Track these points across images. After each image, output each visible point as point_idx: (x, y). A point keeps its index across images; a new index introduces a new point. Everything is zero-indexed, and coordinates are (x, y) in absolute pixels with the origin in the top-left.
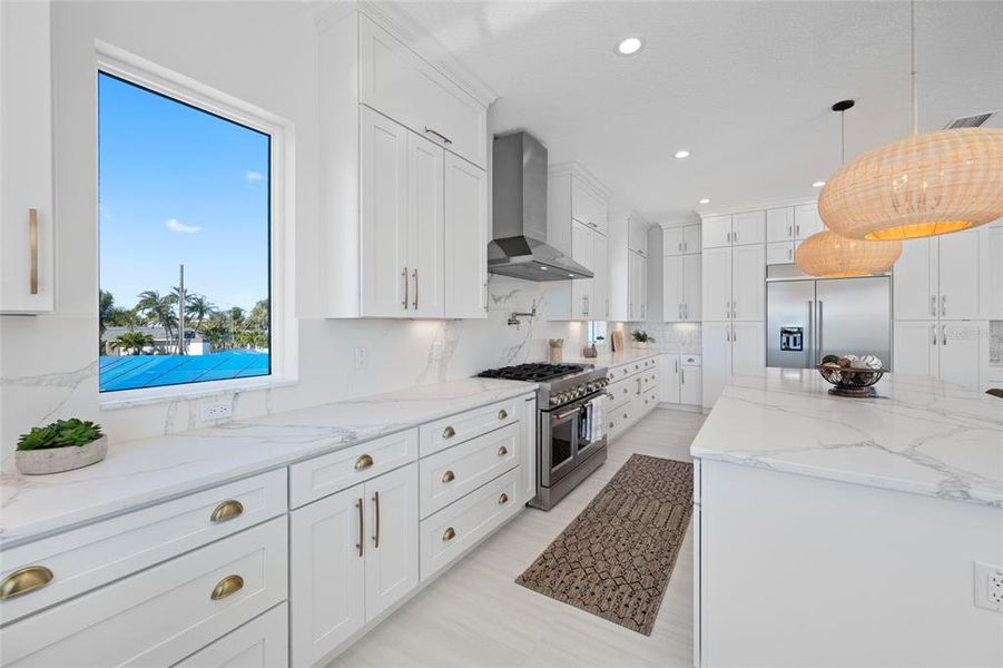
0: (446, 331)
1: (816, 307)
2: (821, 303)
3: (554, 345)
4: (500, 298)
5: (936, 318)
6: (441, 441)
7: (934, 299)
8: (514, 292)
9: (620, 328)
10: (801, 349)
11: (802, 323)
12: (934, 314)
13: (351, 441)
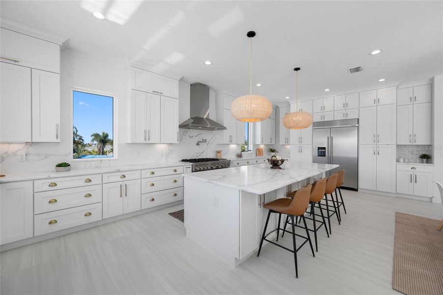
0: (168, 147)
1: (330, 139)
2: (332, 137)
3: (219, 152)
4: (192, 137)
5: (375, 144)
6: (149, 175)
7: (375, 136)
8: (199, 134)
9: (262, 146)
10: (325, 156)
11: (325, 146)
12: (374, 142)
13: (119, 171)
